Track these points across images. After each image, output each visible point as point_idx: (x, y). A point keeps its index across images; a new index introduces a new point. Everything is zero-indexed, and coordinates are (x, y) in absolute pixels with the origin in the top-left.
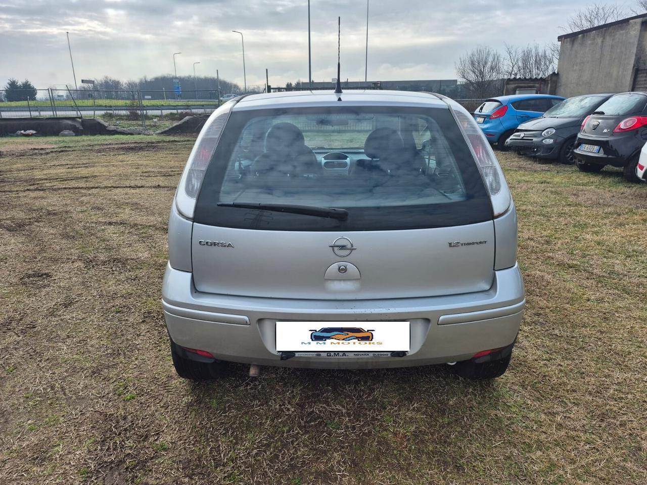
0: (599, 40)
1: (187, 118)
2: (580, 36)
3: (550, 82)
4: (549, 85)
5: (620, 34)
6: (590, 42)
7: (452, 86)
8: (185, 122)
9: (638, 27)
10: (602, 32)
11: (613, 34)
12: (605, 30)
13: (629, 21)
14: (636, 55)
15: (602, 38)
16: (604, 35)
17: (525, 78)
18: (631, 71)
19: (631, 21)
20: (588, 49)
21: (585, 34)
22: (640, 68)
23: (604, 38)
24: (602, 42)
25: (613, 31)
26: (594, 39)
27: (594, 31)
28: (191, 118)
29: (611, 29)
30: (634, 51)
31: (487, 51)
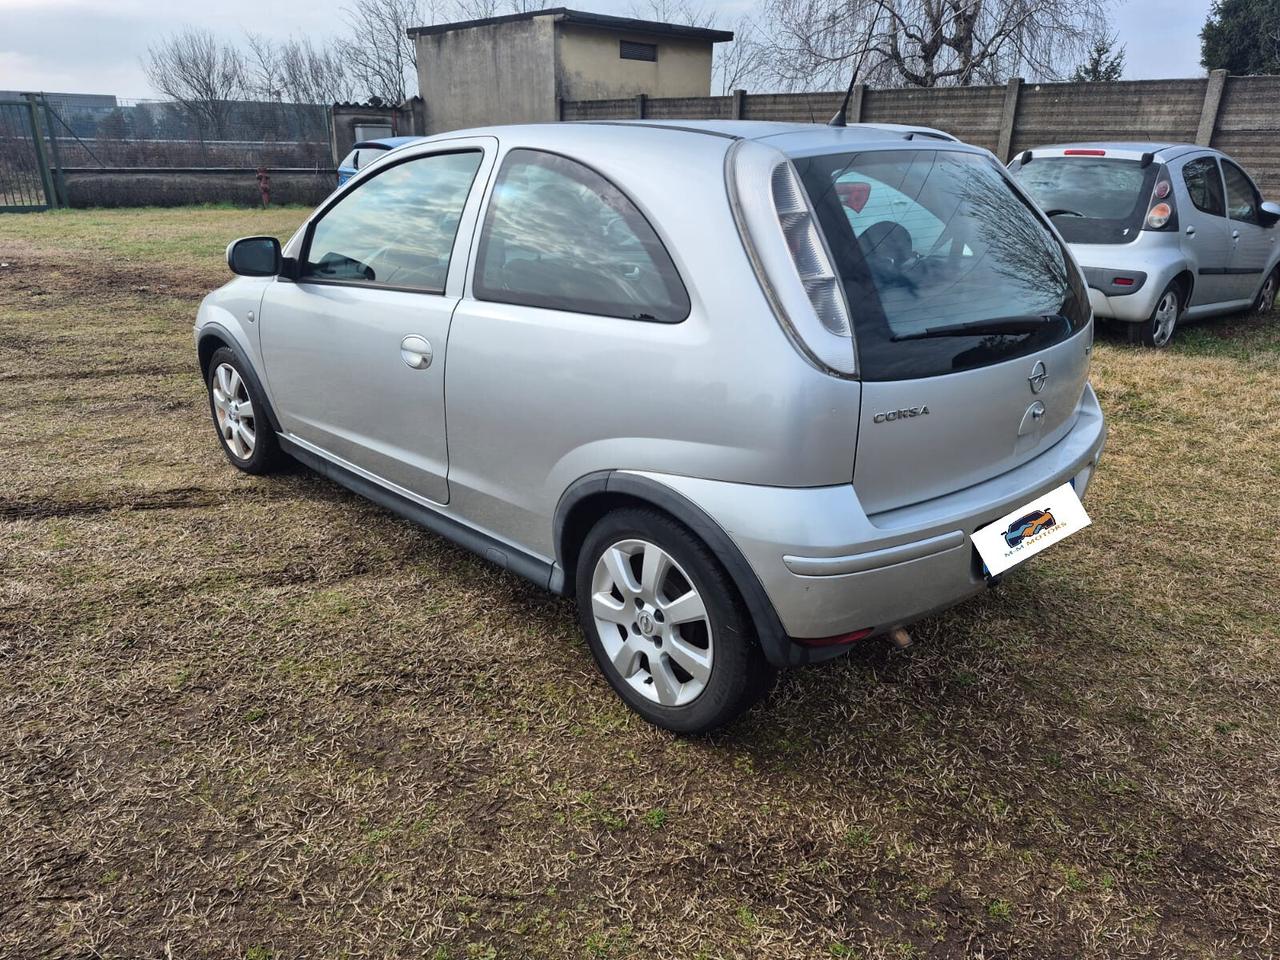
0: (488, 45)
2: (450, 33)
3: (411, 113)
4: (412, 120)
5: (521, 37)
6: (470, 47)
7: (106, 110)
9: (549, 30)
10: (489, 32)
11: (509, 37)
12: (495, 28)
13: (531, 18)
14: (556, 77)
15: (491, 43)
16: (494, 37)
17: (337, 104)
18: (554, 103)
19: (536, 18)
20: (470, 59)
21: (460, 31)
22: (566, 99)
23: (495, 43)
24: (494, 48)
25: (508, 32)
26: (478, 42)
27: (475, 29)
29: (504, 27)
30: (551, 69)
31: (208, 39)
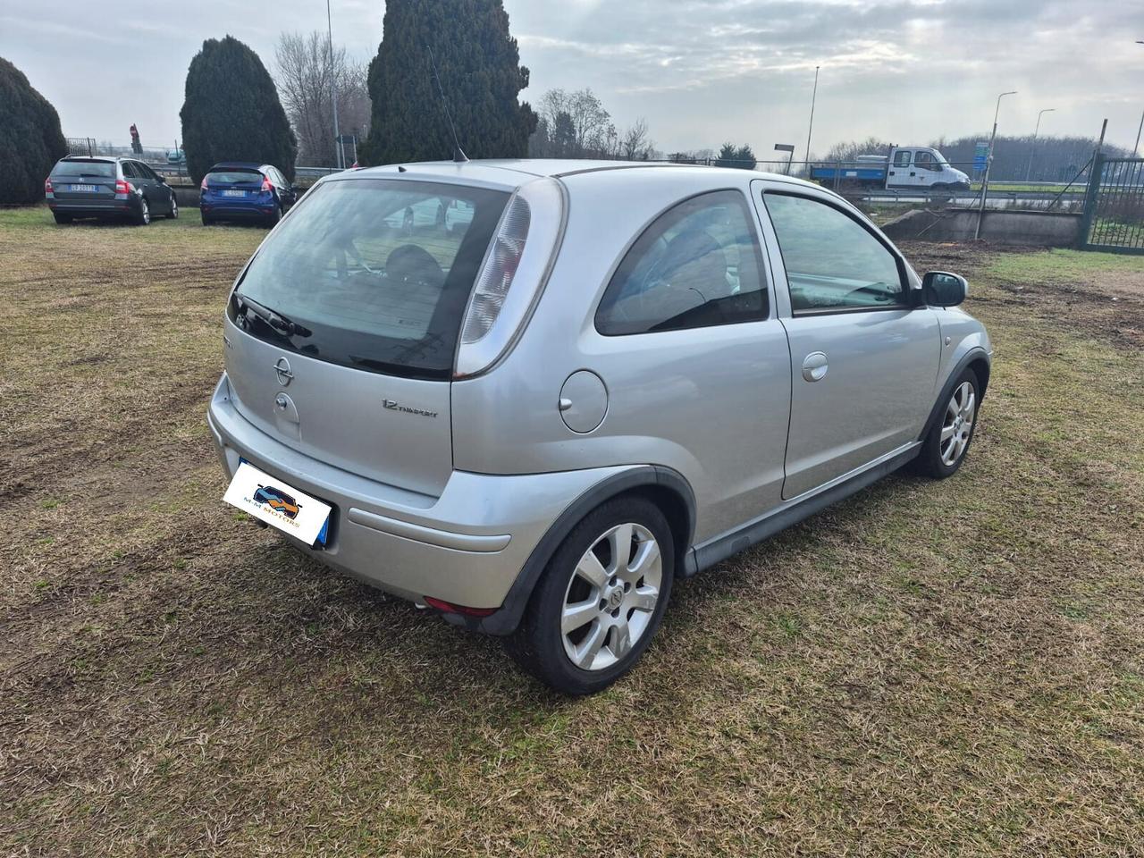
1: (912, 212)
8: (905, 219)
28: (919, 214)
